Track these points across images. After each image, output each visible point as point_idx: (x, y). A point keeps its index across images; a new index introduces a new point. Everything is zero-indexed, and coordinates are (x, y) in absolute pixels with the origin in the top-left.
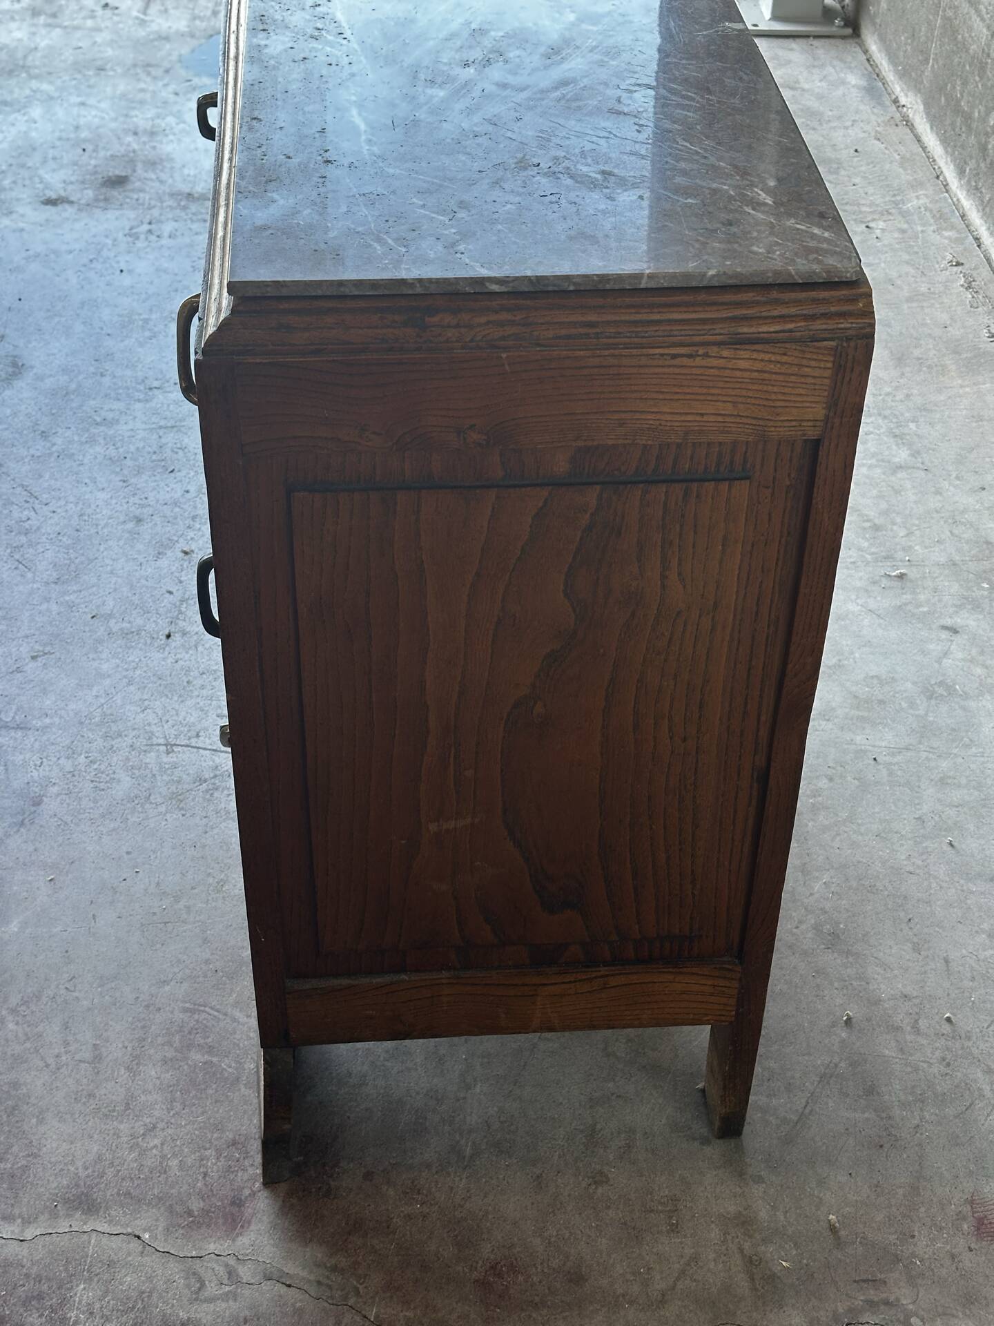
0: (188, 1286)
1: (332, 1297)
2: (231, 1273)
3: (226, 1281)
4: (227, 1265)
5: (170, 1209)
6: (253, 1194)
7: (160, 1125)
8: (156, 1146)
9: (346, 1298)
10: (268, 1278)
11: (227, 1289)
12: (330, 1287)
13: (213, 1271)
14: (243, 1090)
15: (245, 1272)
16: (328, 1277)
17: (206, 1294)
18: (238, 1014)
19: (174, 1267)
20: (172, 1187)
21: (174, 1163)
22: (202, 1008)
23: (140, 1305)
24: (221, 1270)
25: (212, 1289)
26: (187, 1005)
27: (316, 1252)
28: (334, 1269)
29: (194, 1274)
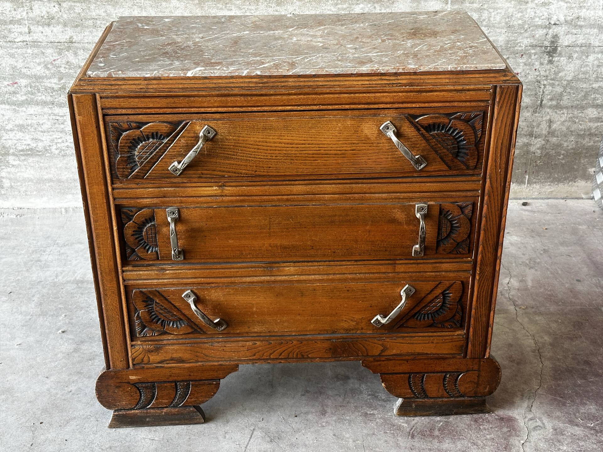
0: (540, 430)
1: (534, 396)
2: (531, 419)
3: (535, 421)
4: (528, 420)
5: (509, 436)
6: (497, 416)
7: (472, 441)
8: (482, 442)
9: (533, 393)
10: (531, 411)
11: (538, 420)
12: (530, 396)
13: (532, 424)
14: (450, 420)
15: (530, 416)
16: (526, 397)
17: (541, 425)
18: (413, 422)
19: (533, 433)
20: (499, 436)
21: (488, 437)
22: (411, 433)
23: (551, 441)
24: (531, 422)
25: (539, 423)
26: (410, 437)
27: (517, 400)
28: (522, 395)
29: (534, 428)
